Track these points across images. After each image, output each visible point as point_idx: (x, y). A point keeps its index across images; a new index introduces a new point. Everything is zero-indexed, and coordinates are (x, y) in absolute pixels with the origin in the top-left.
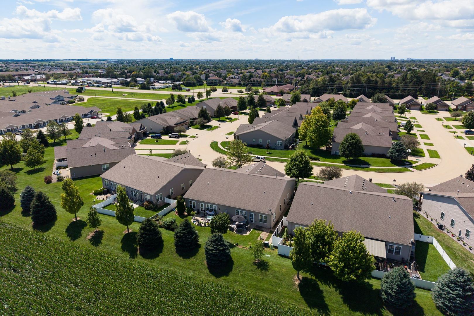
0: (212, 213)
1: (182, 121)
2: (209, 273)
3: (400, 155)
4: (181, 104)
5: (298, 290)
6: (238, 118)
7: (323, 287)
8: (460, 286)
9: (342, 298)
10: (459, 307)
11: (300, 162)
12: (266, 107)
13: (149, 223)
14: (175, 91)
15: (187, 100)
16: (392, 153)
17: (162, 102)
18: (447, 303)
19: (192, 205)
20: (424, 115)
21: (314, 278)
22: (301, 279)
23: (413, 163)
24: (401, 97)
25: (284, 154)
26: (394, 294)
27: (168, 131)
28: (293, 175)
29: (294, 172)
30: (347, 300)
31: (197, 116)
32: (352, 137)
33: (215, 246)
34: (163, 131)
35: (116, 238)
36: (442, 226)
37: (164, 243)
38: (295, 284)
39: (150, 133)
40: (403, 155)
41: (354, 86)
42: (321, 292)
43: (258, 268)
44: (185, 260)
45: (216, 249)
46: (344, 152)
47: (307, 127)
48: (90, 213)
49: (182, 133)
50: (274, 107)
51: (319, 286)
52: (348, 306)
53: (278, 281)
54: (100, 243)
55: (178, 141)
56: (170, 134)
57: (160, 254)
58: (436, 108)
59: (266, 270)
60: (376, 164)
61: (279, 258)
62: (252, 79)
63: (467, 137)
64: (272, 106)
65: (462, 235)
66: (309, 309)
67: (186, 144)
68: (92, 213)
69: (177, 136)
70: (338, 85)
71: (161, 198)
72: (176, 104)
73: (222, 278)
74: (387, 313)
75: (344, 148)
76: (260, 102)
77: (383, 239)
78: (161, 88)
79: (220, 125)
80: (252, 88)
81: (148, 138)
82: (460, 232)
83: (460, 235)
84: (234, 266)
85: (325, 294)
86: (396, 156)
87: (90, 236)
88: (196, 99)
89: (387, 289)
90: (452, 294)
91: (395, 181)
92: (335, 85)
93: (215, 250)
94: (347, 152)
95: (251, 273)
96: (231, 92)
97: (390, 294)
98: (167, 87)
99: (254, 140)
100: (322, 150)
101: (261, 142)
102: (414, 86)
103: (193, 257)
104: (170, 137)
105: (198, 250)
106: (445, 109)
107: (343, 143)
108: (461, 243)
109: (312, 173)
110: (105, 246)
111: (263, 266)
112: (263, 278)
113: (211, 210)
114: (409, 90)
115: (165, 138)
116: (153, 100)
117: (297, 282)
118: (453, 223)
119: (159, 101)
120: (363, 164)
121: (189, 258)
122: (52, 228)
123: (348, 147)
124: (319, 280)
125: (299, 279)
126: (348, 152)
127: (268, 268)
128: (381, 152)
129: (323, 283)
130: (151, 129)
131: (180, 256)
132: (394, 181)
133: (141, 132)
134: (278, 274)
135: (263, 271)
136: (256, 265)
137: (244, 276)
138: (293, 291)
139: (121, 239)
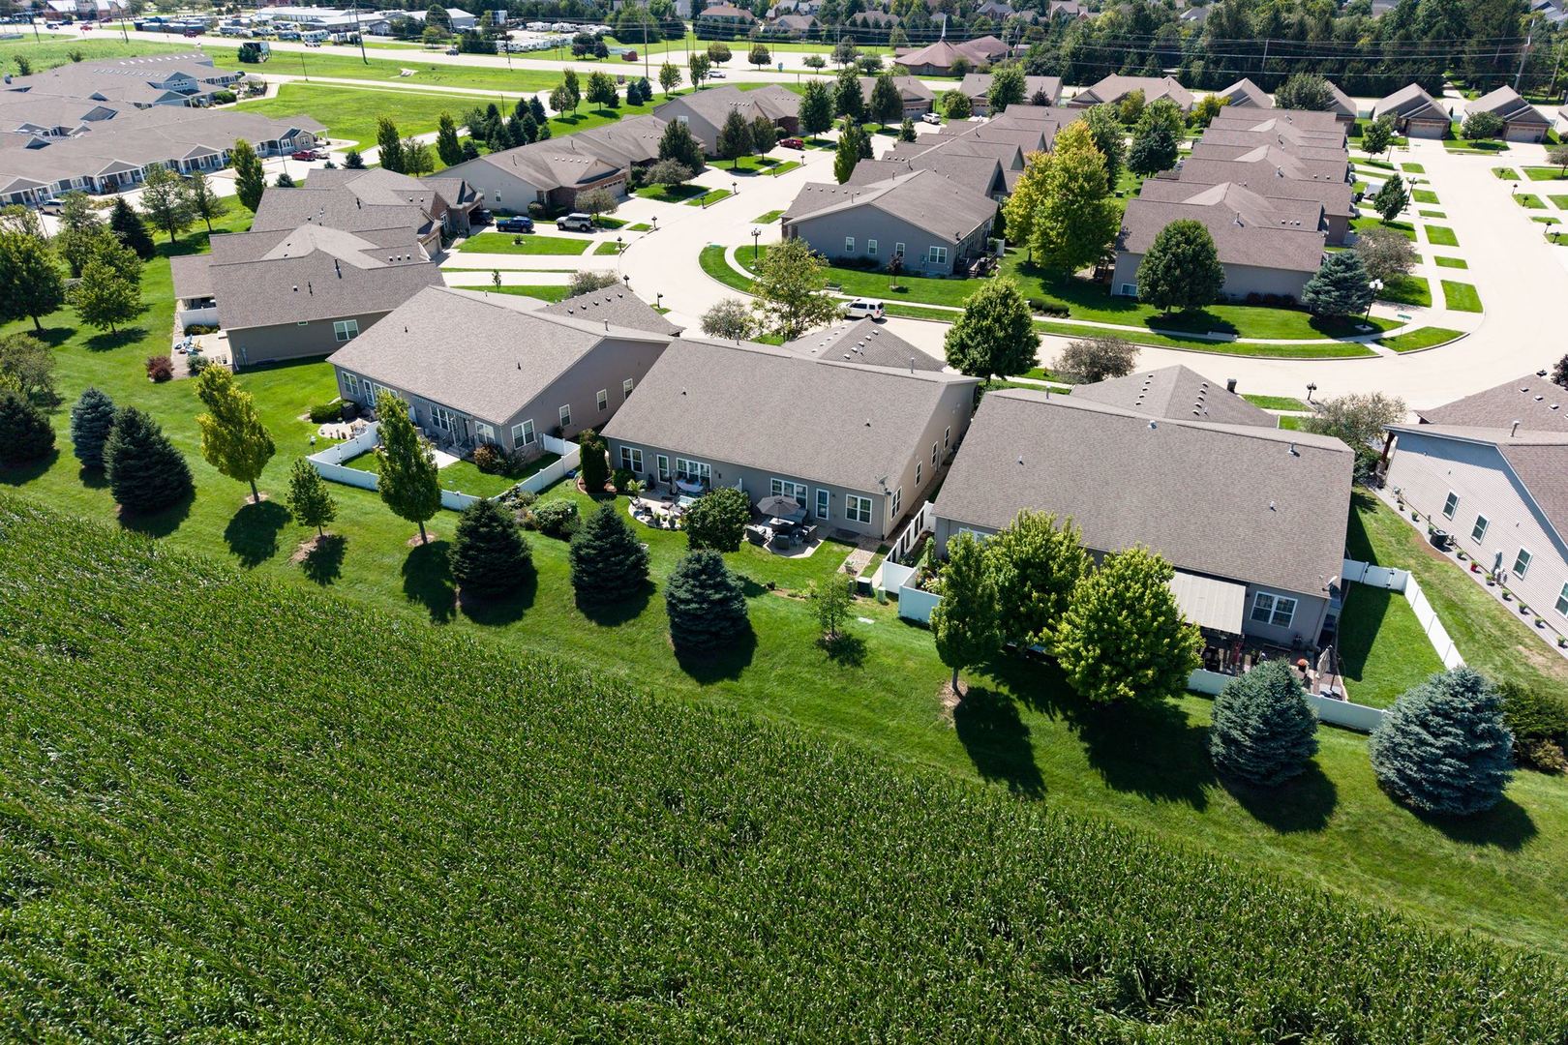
0: (696, 488)
1: (603, 169)
2: (678, 669)
3: (1344, 300)
4: (604, 106)
5: (953, 725)
6: (800, 161)
7: (1031, 718)
8: (1458, 723)
9: (1086, 750)
10: (1446, 785)
11: (998, 320)
12: (898, 119)
13: (488, 513)
14: (584, 60)
15: (622, 93)
16: (1317, 293)
17: (535, 100)
18: (1412, 771)
19: (632, 459)
20: (1455, 156)
21: (1004, 690)
22: (964, 693)
23: (1384, 327)
24: (1383, 90)
25: (950, 292)
26: (1248, 743)
27: (555, 204)
28: (970, 365)
29: (974, 354)
30: (1102, 757)
31: (655, 153)
32: (1183, 234)
33: (697, 590)
34: (538, 206)
35: (387, 561)
36: (1444, 538)
37: (539, 578)
38: (944, 707)
39: (496, 213)
40: (1354, 298)
41: (1219, 46)
42: (1025, 731)
44: (604, 629)
45: (702, 599)
46: (1153, 285)
47: (1034, 197)
48: (298, 480)
49: (603, 215)
50: (930, 122)
51: (1018, 714)
52: (1102, 775)
53: (891, 697)
54: (337, 574)
55: (588, 243)
56: (563, 219)
57: (526, 612)
58: (1500, 133)
59: (857, 664)
60: (1257, 328)
61: (899, 627)
62: (859, 17)
64: (922, 120)
65: (1502, 567)
66: (982, 781)
67: (616, 253)
68: (304, 479)
69: (587, 223)
70: (1162, 43)
71: (530, 437)
72: (584, 107)
73: (720, 684)
74: (1222, 797)
75: (1155, 273)
76: (880, 104)
77: (1239, 576)
78: (535, 49)
79: (735, 184)
80: (858, 48)
81: (488, 230)
82: (1499, 557)
83: (1497, 566)
84: (756, 649)
85: (1034, 739)
86: (1329, 303)
87: (302, 552)
88: (657, 89)
89: (1230, 728)
90: (1432, 745)
91: (1315, 388)
92: (1154, 43)
93: (696, 602)
94: (1162, 288)
95: (808, 672)
96: (780, 65)
97: (1235, 742)
98: (555, 46)
99: (850, 241)
100: (1081, 280)
101: (872, 250)
102: (1436, 49)
103: (632, 622)
104: (563, 227)
105: (647, 602)
106: (1534, 133)
107: (1151, 255)
108: (1496, 592)
109: (1035, 358)
110: (352, 583)
111: (846, 650)
112: (844, 689)
113: (692, 480)
114: (1415, 62)
115: (544, 229)
116: (505, 94)
117: (951, 702)
118: (1480, 528)
119: (528, 97)
120: (1213, 331)
121: (617, 623)
122: (182, 525)
123: (1168, 268)
124: (1019, 698)
125: (957, 692)
126: (1165, 287)
127: (863, 656)
128: (1279, 289)
129: (1032, 706)
130: (498, 199)
131: (590, 617)
132: (1310, 388)
133: (465, 208)
134: (891, 677)
135: (847, 667)
136: (825, 648)
137: (786, 680)
138: (936, 729)
139: (403, 563)
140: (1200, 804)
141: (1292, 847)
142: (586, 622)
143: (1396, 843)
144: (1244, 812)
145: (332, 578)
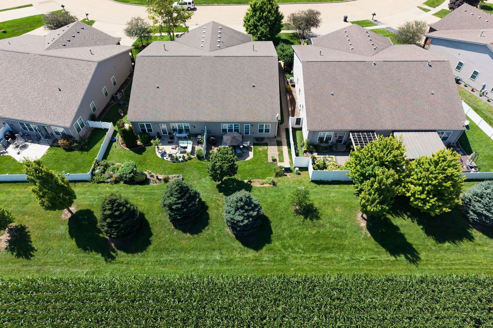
0: (184, 135)
2: (242, 246)
5: (369, 235)
7: (396, 221)
9: (422, 229)
19: (146, 128)
30: (429, 232)
36: (459, 80)
37: (147, 217)
38: (362, 227)
42: (397, 228)
43: (306, 218)
44: (195, 236)
51: (391, 221)
52: (433, 238)
53: (339, 230)
54: (33, 249)
59: (318, 218)
65: (485, 90)
66: (393, 258)
71: (82, 125)
73: (265, 248)
74: (475, 233)
84: (272, 224)
85: (402, 230)
93: (246, 220)
95: (299, 229)
108: (484, 99)
111: (309, 212)
117: (364, 224)
118: (475, 75)
121: (201, 231)
125: (364, 218)
127: (318, 213)
129: (394, 215)
132: (373, 15)
134: (334, 220)
135: (315, 221)
136: (300, 214)
137: (292, 236)
138: (363, 239)
139: (67, 231)
140: (471, 238)
142: (184, 234)
144: (485, 237)
145: (31, 253)
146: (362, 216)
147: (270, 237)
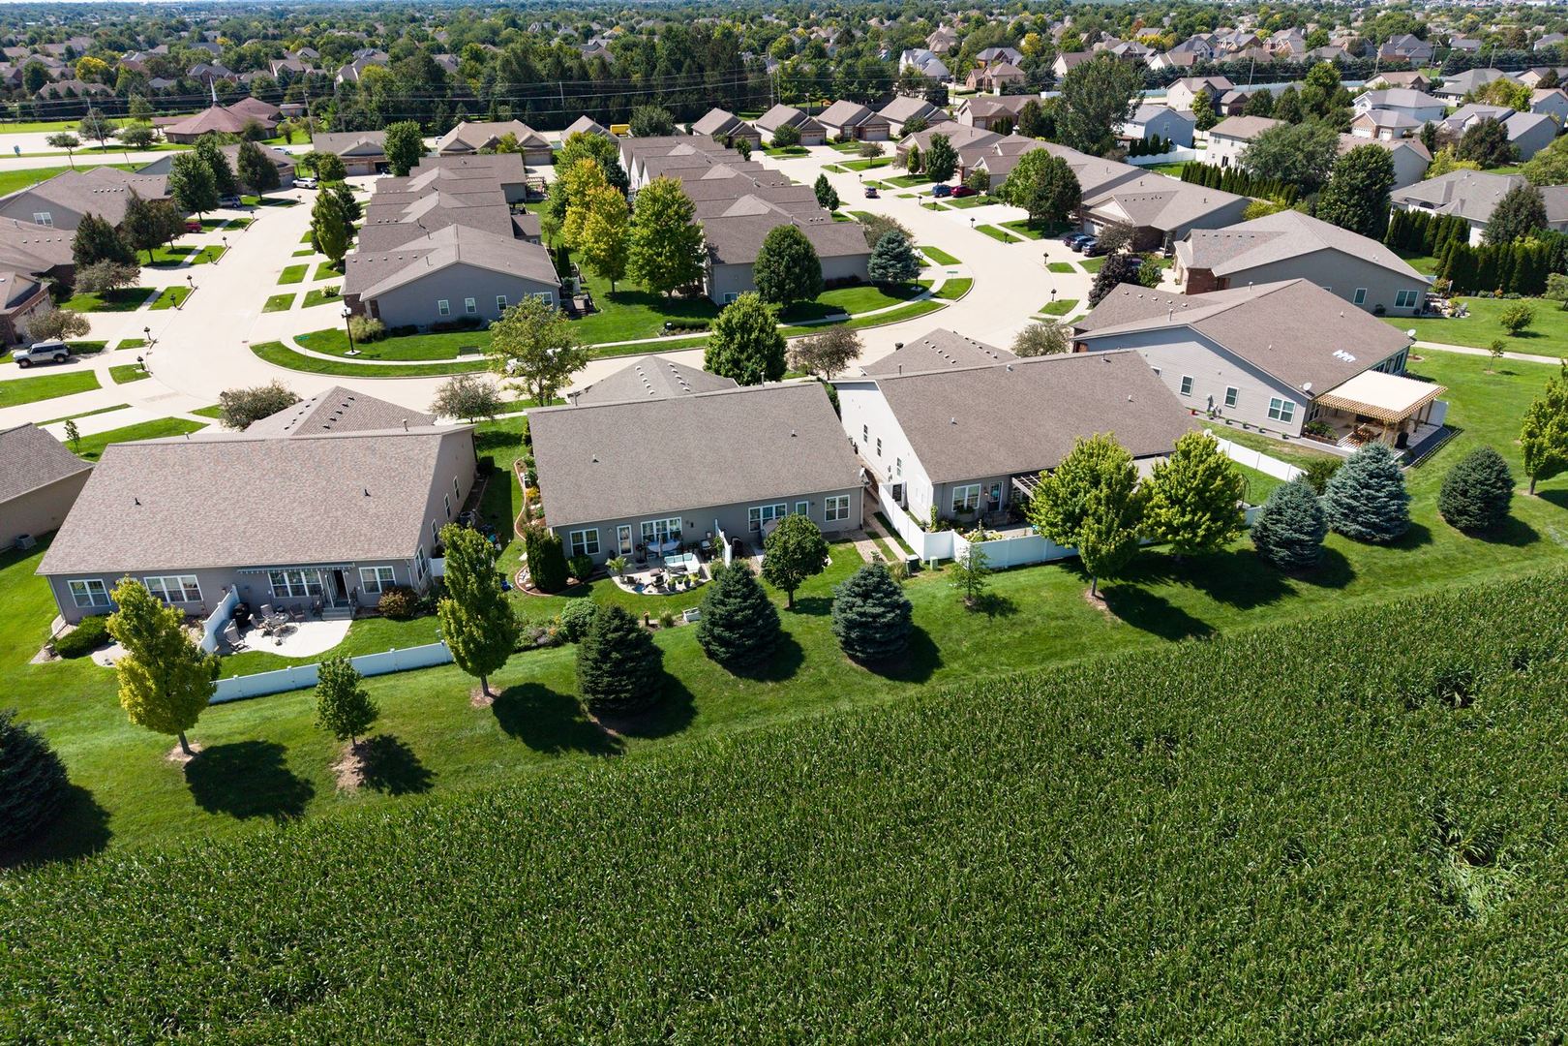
0: (671, 545)
1: (24, 286)
5: (1120, 621)
7: (1158, 591)
9: (1207, 594)
12: (276, 187)
18: (1375, 519)
19: (585, 541)
23: (930, 286)
25: (587, 331)
30: (1219, 594)
32: (791, 237)
35: (474, 733)
38: (1102, 611)
42: (1163, 601)
43: (992, 614)
44: (785, 683)
46: (780, 286)
51: (1147, 593)
52: (1231, 605)
53: (1061, 622)
54: (428, 774)
55: (89, 374)
56: (18, 353)
57: (693, 704)
60: (855, 305)
63: (947, 202)
65: (1215, 405)
67: (146, 376)
69: (64, 352)
73: (934, 676)
74: (1298, 584)
79: (189, 278)
84: (931, 636)
85: (1174, 603)
87: (347, 774)
94: (790, 286)
95: (989, 633)
99: (443, 303)
101: (471, 309)
103: (803, 666)
106: (817, 139)
110: (459, 773)
113: (663, 539)
117: (1102, 606)
118: (1187, 385)
120: (830, 314)
121: (794, 673)
123: (788, 268)
124: (1135, 582)
125: (1099, 598)
126: (792, 285)
127: (1011, 605)
128: (846, 272)
129: (1149, 583)
131: (761, 679)
134: (1046, 609)
135: (1010, 616)
136: (978, 611)
137: (979, 648)
138: (1113, 628)
139: (498, 727)
140: (1293, 592)
141: (1354, 594)
143: (1391, 566)
144: (1315, 587)
145: (427, 780)
146: (1093, 594)
147: (937, 658)
